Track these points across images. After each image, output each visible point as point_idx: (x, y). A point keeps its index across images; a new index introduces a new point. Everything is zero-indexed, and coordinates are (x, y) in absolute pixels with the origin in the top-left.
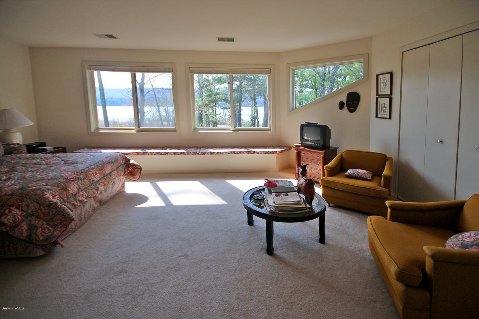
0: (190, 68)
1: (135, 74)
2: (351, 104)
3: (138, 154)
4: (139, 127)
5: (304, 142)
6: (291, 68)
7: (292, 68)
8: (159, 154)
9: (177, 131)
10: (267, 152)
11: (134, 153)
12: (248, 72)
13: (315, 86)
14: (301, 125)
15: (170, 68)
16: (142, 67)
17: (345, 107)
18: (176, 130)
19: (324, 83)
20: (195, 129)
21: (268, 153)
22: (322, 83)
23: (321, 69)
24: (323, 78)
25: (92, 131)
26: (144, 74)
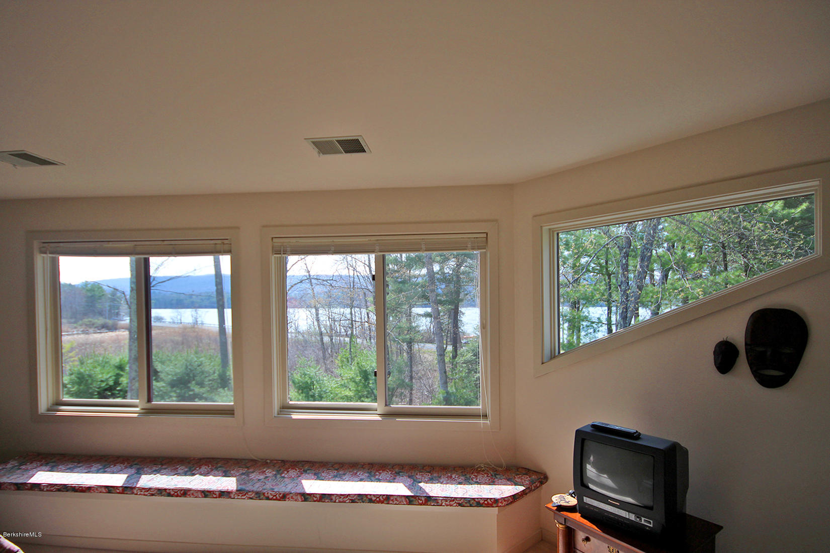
0: (275, 240)
1: (147, 263)
2: (769, 353)
3: (109, 492)
4: (149, 400)
5: (587, 500)
6: (546, 229)
7: (550, 229)
8: (164, 493)
9: (236, 414)
10: (469, 501)
11: (100, 489)
12: (423, 247)
13: (607, 269)
14: (578, 431)
15: (226, 242)
16: (159, 243)
17: (742, 365)
18: (234, 411)
19: (627, 261)
20: (286, 408)
21: (471, 506)
22: (624, 262)
23: (621, 230)
24: (626, 249)
25: (40, 412)
26: (219, 259)
